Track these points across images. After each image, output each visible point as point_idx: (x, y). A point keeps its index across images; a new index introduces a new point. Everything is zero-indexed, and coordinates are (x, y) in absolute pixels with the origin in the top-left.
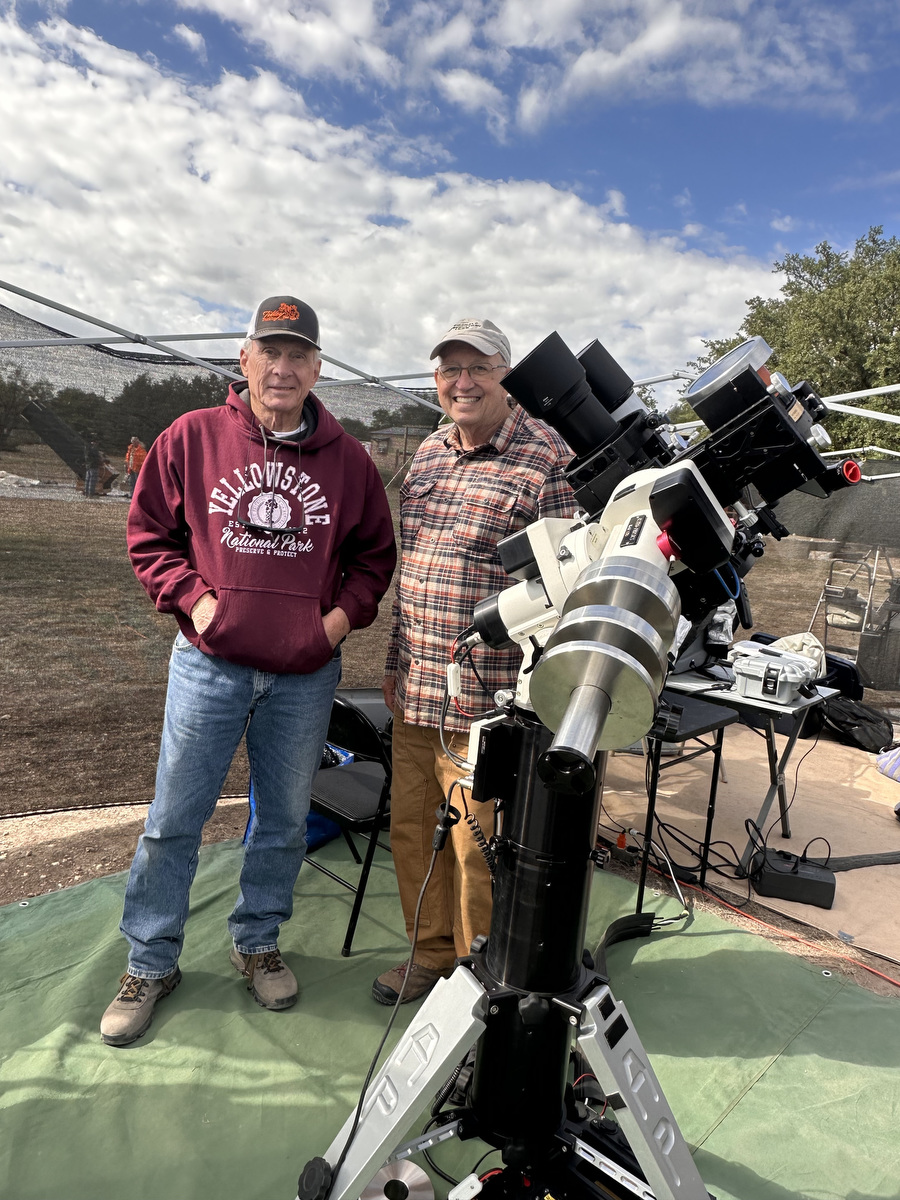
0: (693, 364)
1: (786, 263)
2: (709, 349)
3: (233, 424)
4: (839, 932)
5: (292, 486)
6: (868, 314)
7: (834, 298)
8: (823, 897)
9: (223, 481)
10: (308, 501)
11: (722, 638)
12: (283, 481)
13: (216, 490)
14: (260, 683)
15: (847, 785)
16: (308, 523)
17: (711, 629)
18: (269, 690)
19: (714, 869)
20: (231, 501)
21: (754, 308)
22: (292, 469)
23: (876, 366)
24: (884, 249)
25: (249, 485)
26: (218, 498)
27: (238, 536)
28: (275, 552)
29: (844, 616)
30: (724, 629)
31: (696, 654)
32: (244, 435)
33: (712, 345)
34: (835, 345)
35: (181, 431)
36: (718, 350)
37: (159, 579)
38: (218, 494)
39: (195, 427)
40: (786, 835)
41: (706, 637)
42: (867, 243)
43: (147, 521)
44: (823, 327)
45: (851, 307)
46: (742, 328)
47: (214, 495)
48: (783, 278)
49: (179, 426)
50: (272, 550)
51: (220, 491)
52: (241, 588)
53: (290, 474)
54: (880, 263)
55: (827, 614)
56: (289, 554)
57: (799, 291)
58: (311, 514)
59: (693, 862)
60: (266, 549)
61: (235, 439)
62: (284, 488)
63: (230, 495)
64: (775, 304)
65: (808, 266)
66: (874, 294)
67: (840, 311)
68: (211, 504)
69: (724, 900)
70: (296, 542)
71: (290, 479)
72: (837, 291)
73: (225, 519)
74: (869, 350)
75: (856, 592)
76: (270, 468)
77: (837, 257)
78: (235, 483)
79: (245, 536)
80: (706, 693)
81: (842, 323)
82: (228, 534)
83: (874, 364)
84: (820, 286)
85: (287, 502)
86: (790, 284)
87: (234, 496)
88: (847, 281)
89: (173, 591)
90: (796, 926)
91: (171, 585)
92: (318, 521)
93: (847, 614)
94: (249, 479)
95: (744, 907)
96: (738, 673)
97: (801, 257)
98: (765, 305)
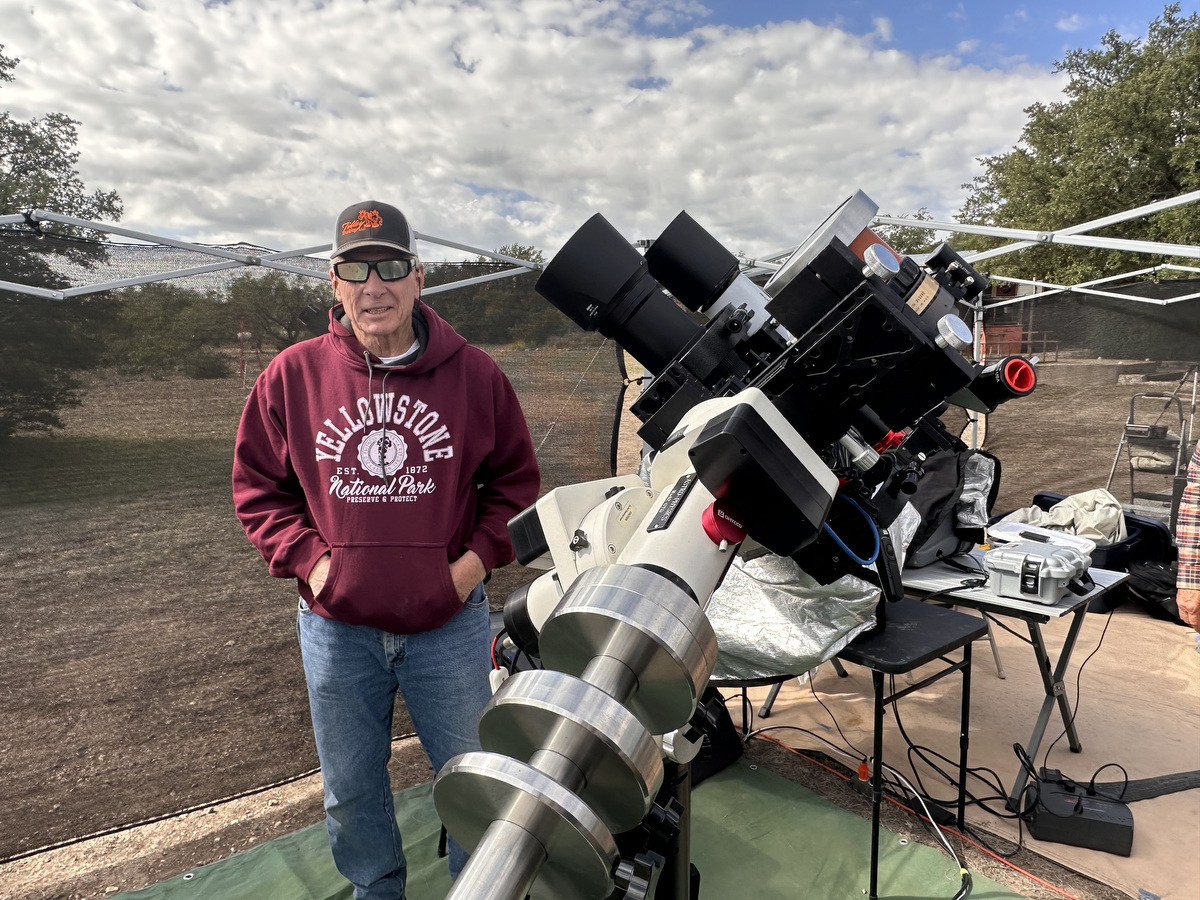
0: (969, 186)
1: (1067, 61)
2: (986, 167)
3: (336, 354)
4: (1141, 890)
5: (407, 418)
6: (1169, 104)
7: (1127, 91)
8: (1119, 841)
9: (328, 423)
10: (425, 434)
11: (976, 520)
12: (396, 414)
13: (320, 434)
14: (391, 645)
15: (1157, 673)
16: (427, 459)
17: (960, 511)
18: (402, 650)
19: (979, 803)
20: (337, 445)
21: (1033, 116)
22: (406, 398)
23: (1185, 161)
24: (1183, 28)
25: (356, 423)
26: (324, 443)
27: (349, 484)
28: (392, 498)
29: (1152, 458)
30: (976, 510)
31: (944, 541)
32: (349, 366)
33: (989, 162)
34: (1132, 143)
35: (279, 369)
36: (995, 167)
37: (270, 541)
38: (323, 439)
39: (294, 364)
40: (1075, 749)
41: (956, 521)
42: (1162, 24)
43: (251, 476)
44: (1116, 126)
45: (1149, 99)
46: (1021, 139)
47: (319, 440)
48: (1065, 79)
49: (276, 367)
50: (388, 496)
51: (325, 435)
52: (356, 543)
53: (404, 404)
54: (1180, 45)
55: (1131, 457)
56: (407, 499)
57: (1085, 89)
58: (430, 448)
59: (952, 795)
60: (381, 496)
61: (339, 371)
62: (398, 421)
63: (336, 437)
64: (1059, 108)
65: (1095, 60)
66: (1175, 80)
67: (1135, 104)
68: (317, 451)
69: (989, 846)
70: (415, 483)
71: (404, 410)
72: (1129, 83)
73: (332, 464)
74: (1174, 144)
75: (1165, 429)
76: (380, 400)
77: (1128, 45)
78: (340, 423)
79: (356, 483)
80: (952, 594)
81: (1138, 119)
82: (337, 483)
83: (1182, 159)
84: (1109, 81)
85: (402, 438)
86: (1074, 83)
87: (340, 439)
88: (1141, 70)
89: (286, 556)
90: (1082, 882)
91: (283, 550)
92: (439, 456)
93: (1156, 455)
94: (355, 416)
95: (1016, 856)
96: (990, 568)
97: (1085, 52)
98: (1046, 110)
